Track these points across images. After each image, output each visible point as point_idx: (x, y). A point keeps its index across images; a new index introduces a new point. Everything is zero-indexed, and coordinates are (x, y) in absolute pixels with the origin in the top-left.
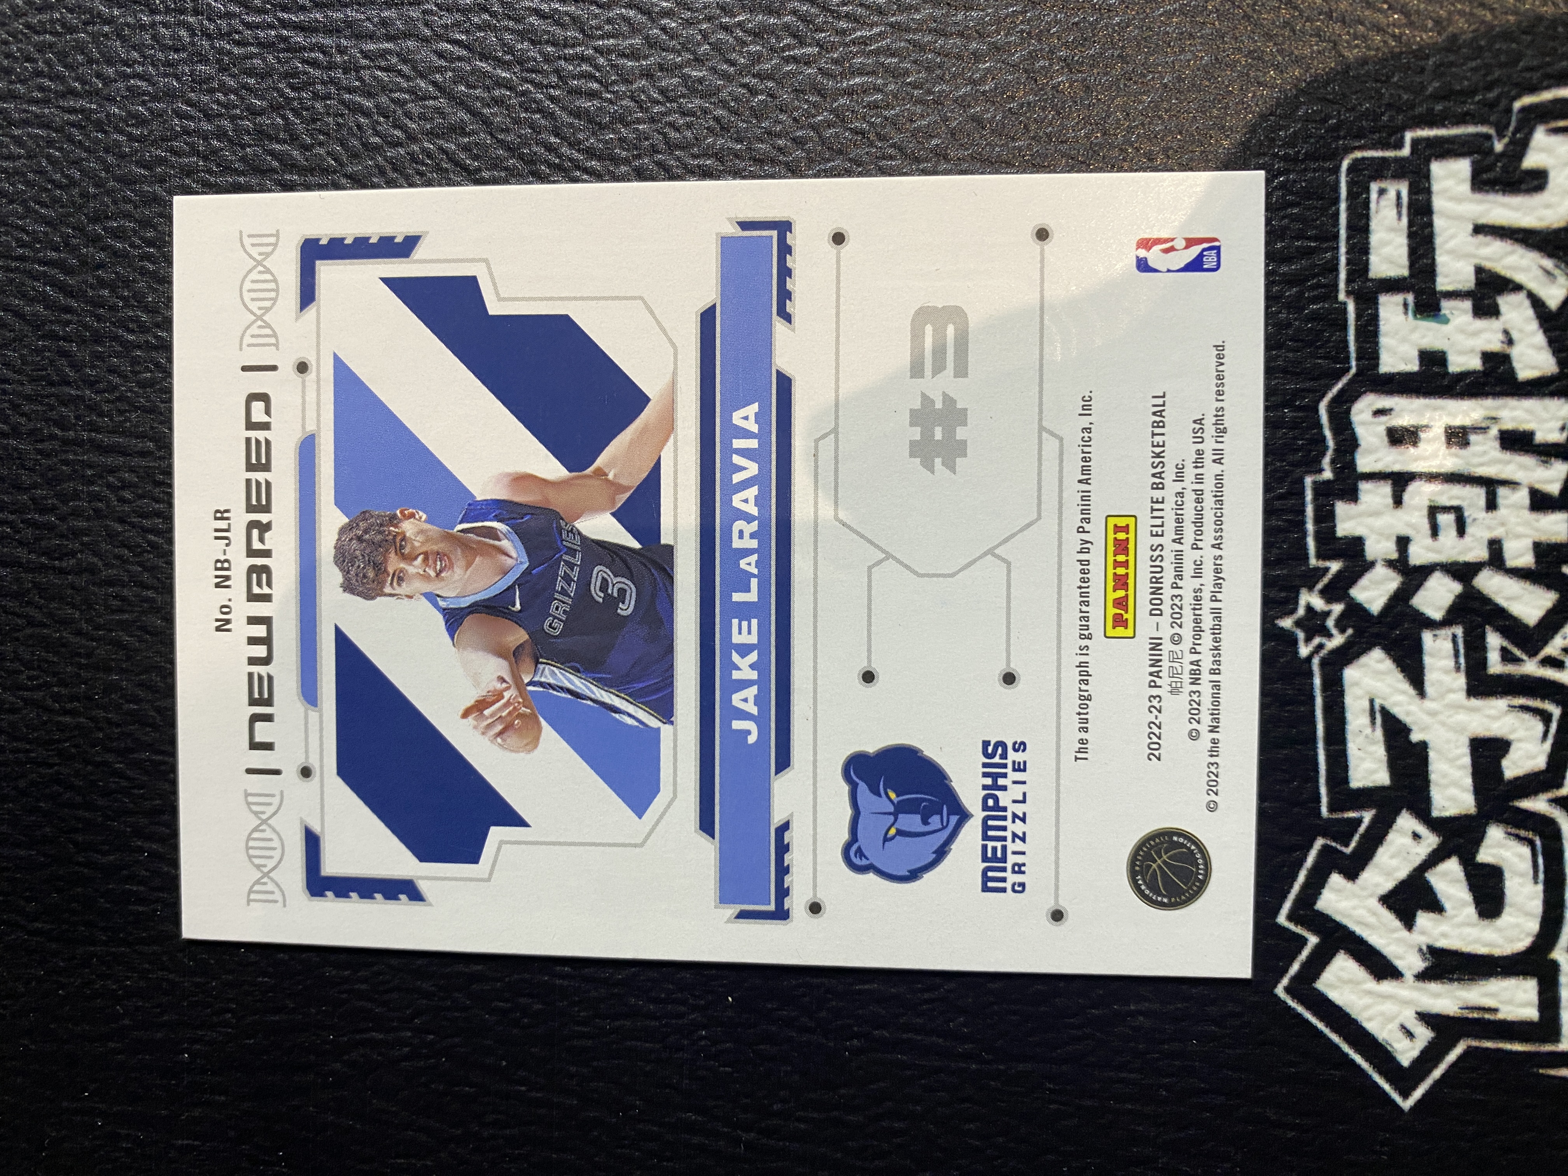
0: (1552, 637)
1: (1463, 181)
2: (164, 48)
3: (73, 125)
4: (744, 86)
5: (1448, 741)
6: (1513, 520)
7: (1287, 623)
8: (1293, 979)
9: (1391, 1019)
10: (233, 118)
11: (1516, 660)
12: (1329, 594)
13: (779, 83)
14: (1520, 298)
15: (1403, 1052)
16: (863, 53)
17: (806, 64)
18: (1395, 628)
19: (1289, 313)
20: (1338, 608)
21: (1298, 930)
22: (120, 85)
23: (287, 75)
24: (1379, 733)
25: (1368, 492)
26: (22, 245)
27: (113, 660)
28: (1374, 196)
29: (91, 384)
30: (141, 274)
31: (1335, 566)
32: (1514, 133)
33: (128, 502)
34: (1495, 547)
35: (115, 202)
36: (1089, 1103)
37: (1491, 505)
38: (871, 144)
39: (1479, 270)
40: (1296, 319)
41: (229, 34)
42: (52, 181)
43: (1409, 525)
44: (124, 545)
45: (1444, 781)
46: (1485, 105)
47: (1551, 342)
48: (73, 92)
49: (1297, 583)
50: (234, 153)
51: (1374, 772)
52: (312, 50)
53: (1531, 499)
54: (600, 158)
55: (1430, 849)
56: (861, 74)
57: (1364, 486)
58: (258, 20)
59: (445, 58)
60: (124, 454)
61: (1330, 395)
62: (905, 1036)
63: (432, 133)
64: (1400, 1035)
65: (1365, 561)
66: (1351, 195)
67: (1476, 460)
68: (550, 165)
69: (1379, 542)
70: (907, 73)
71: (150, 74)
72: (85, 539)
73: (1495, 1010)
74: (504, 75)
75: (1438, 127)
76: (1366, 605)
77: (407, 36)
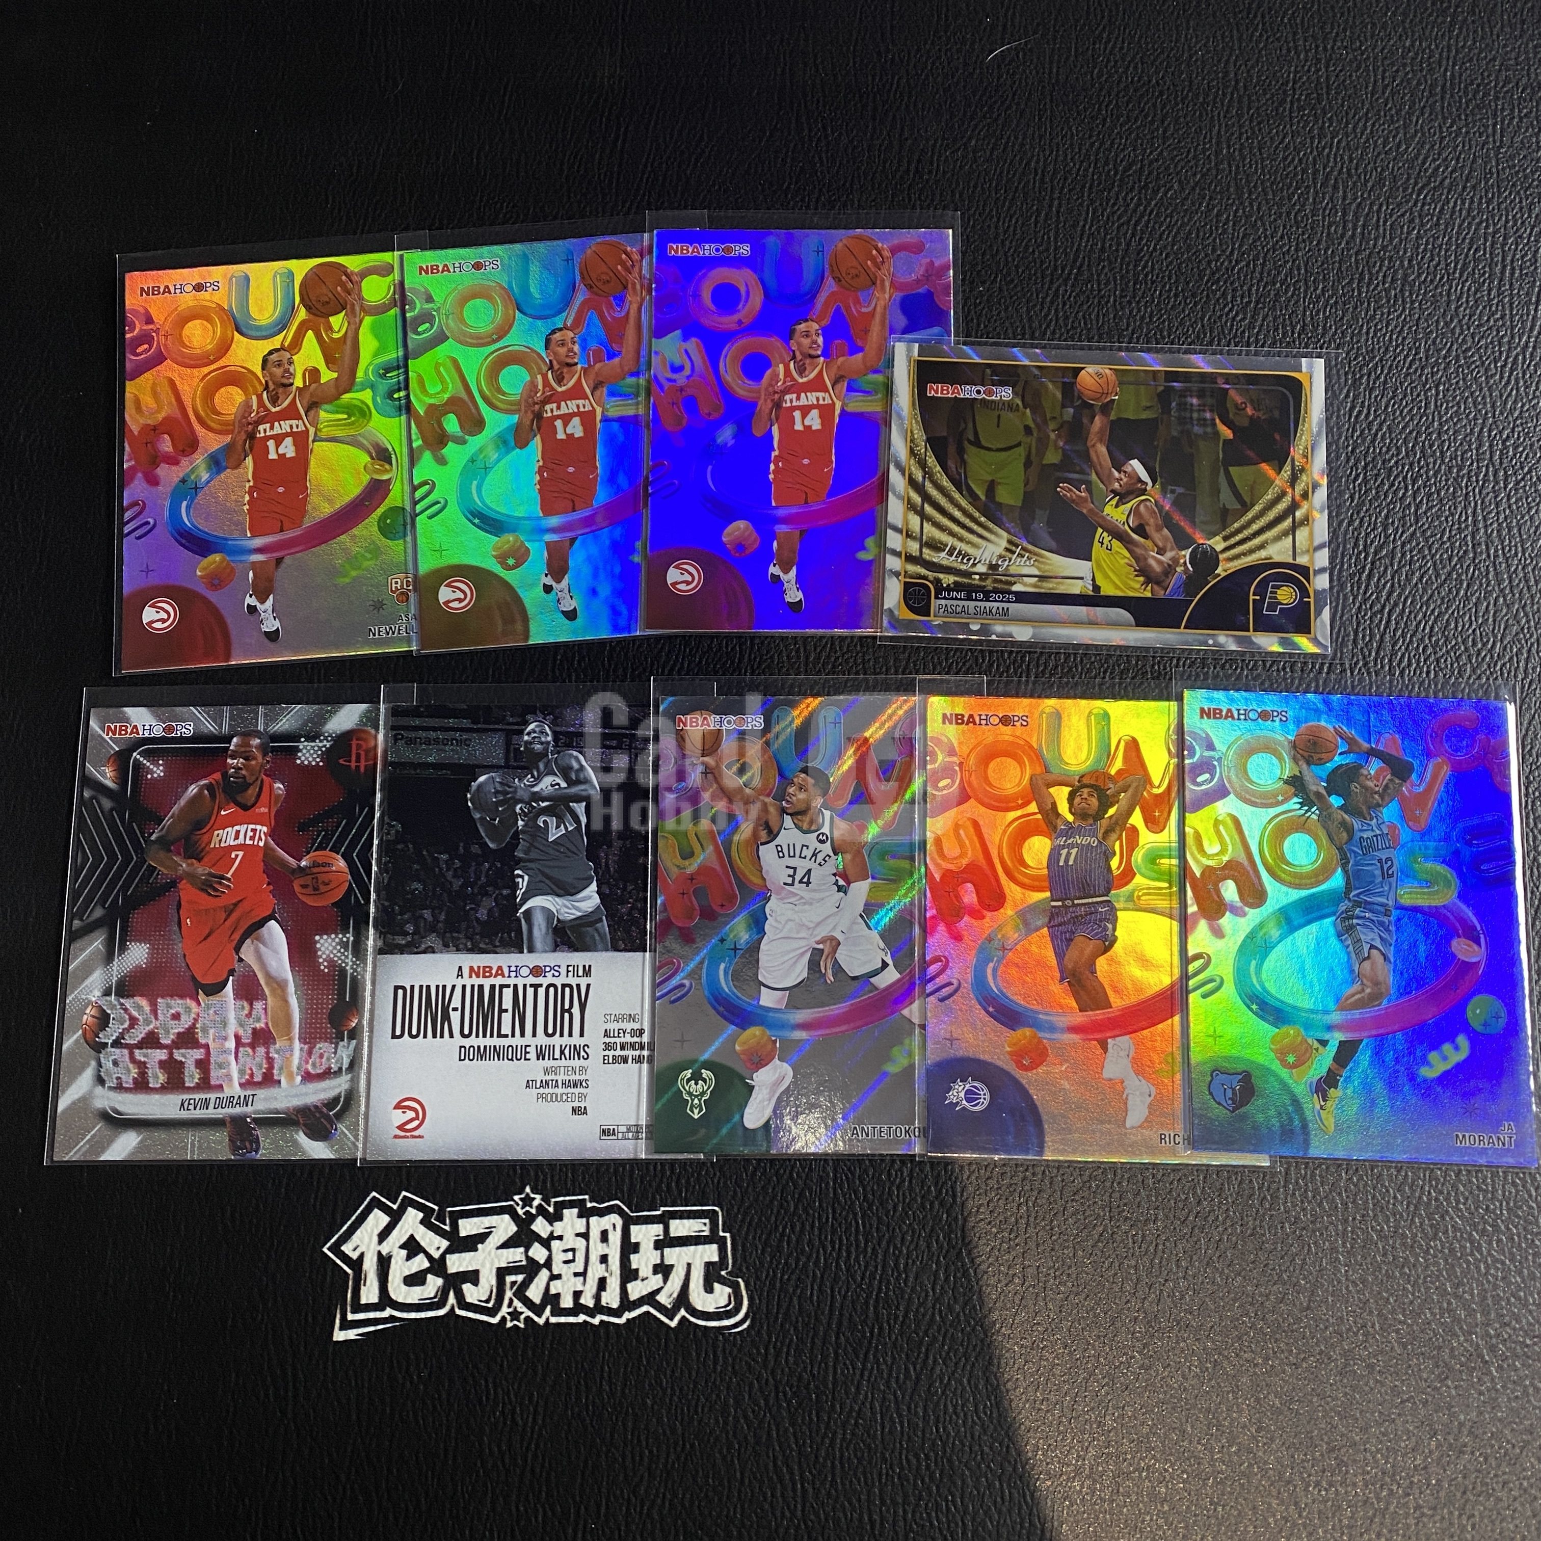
0: (521, 1302)
1: (709, 1257)
5: (478, 1260)
6: (570, 1284)
7: (528, 1190)
8: (378, 1199)
9: (361, 1240)
11: (511, 1288)
12: (540, 1207)
14: (661, 1283)
15: (347, 1246)
18: (525, 1236)
20: (533, 1211)
21: (399, 1200)
24: (481, 1231)
26: (691, 651)
28: (704, 1221)
31: (551, 1209)
32: (728, 1279)
34: (558, 1277)
37: (576, 1275)
39: (672, 1266)
43: (568, 1240)
45: (461, 1259)
46: (740, 1266)
47: (642, 1297)
49: (544, 1194)
51: (465, 1230)
53: (578, 1292)
55: (433, 1255)
57: (584, 1220)
61: (621, 1205)
64: (354, 1245)
65: (553, 1222)
67: (594, 1267)
69: (561, 1227)
73: (365, 1285)
76: (535, 1223)
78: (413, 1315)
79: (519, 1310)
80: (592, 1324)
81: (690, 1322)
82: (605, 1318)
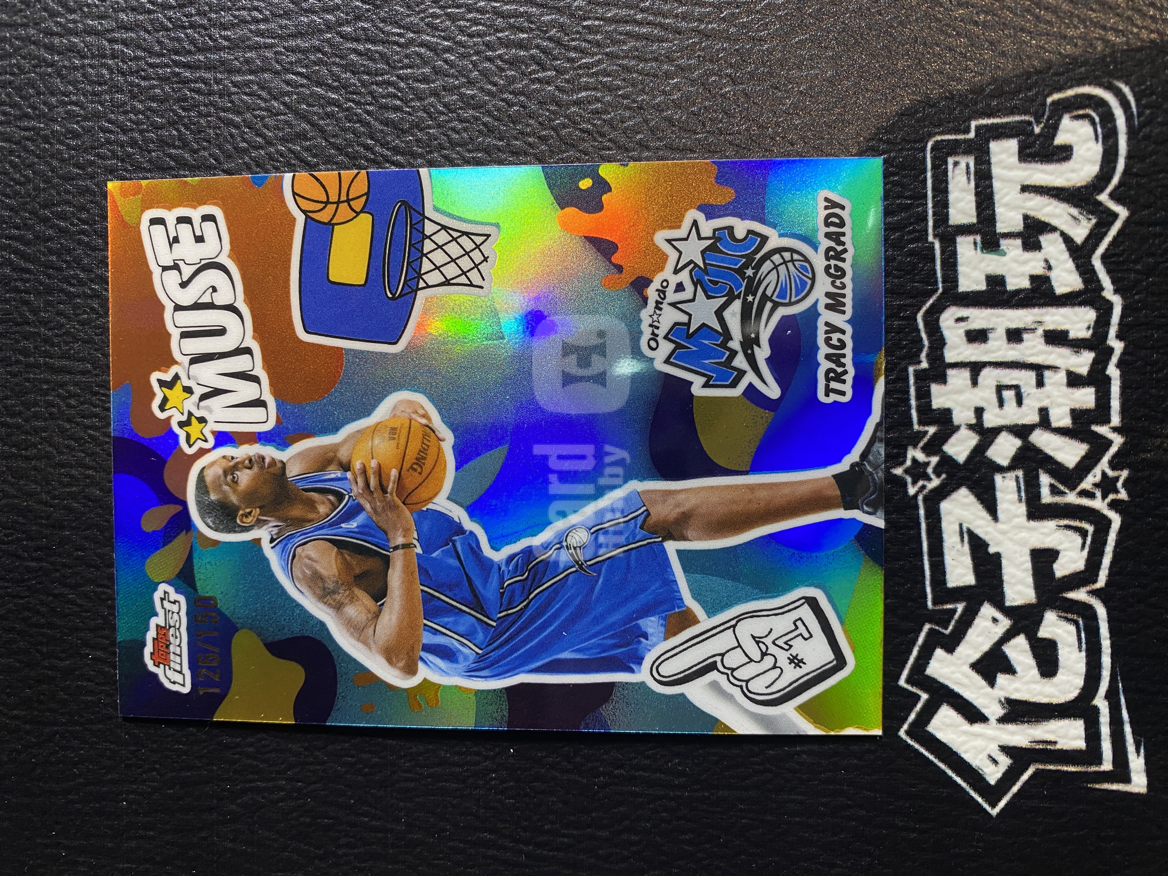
0: (1086, 476)
1: (1012, 155)
2: (91, 83)
3: (28, 139)
4: (503, 100)
5: (1015, 552)
6: (1056, 393)
7: (898, 471)
8: (912, 725)
9: (981, 752)
10: (141, 132)
11: (1062, 493)
12: (928, 450)
13: (528, 97)
14: (1056, 236)
15: (990, 775)
16: (588, 75)
17: (547, 83)
18: (975, 473)
19: (894, 251)
20: (934, 460)
21: (914, 690)
22: (60, 110)
23: (179, 100)
24: (966, 547)
25: (954, 376)
27: (65, 520)
28: (950, 167)
29: (44, 323)
30: (79, 244)
31: (932, 430)
32: (1048, 120)
33: (73, 407)
34: (1044, 412)
35: (59, 194)
36: (769, 818)
37: (1040, 383)
38: (595, 140)
39: (1026, 217)
40: (898, 255)
41: (137, 72)
42: (13, 180)
43: (983, 399)
44: (70, 438)
45: (1013, 581)
46: (1026, 101)
47: (1078, 267)
48: (27, 116)
49: (905, 442)
50: (143, 156)
51: (964, 575)
52: (196, 82)
53: (1068, 378)
54: (402, 154)
55: (1005, 629)
56: (586, 90)
57: (950, 372)
58: (158, 61)
59: (292, 87)
60: (70, 373)
61: (924, 309)
62: (637, 774)
63: (283, 139)
64: (988, 762)
65: (953, 425)
66: (933, 167)
67: (1028, 352)
68: (367, 160)
69: (962, 412)
70: (619, 88)
71: (82, 102)
72: (44, 434)
73: (1055, 743)
74: (333, 96)
75: (994, 118)
76: (955, 457)
77: (263, 70)
78: (1106, 660)
79: (1098, 478)
80: (1123, 354)
81: (1121, 184)
82: (1113, 331)
